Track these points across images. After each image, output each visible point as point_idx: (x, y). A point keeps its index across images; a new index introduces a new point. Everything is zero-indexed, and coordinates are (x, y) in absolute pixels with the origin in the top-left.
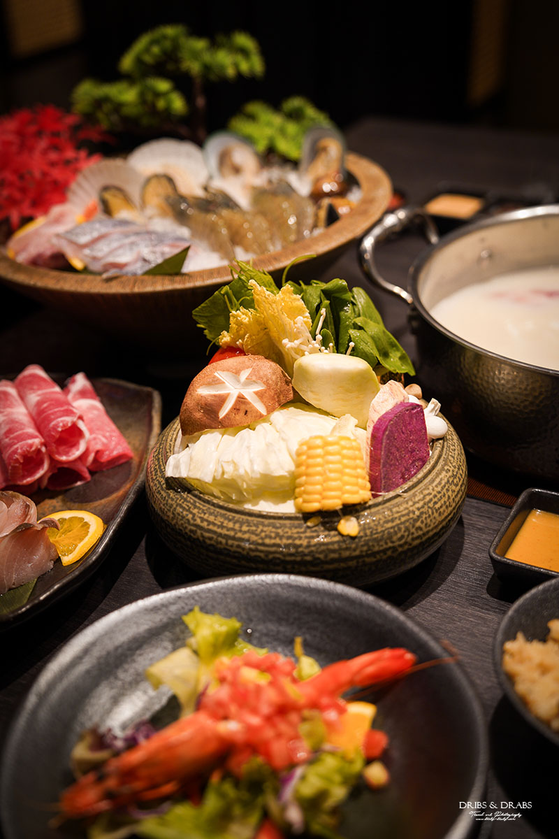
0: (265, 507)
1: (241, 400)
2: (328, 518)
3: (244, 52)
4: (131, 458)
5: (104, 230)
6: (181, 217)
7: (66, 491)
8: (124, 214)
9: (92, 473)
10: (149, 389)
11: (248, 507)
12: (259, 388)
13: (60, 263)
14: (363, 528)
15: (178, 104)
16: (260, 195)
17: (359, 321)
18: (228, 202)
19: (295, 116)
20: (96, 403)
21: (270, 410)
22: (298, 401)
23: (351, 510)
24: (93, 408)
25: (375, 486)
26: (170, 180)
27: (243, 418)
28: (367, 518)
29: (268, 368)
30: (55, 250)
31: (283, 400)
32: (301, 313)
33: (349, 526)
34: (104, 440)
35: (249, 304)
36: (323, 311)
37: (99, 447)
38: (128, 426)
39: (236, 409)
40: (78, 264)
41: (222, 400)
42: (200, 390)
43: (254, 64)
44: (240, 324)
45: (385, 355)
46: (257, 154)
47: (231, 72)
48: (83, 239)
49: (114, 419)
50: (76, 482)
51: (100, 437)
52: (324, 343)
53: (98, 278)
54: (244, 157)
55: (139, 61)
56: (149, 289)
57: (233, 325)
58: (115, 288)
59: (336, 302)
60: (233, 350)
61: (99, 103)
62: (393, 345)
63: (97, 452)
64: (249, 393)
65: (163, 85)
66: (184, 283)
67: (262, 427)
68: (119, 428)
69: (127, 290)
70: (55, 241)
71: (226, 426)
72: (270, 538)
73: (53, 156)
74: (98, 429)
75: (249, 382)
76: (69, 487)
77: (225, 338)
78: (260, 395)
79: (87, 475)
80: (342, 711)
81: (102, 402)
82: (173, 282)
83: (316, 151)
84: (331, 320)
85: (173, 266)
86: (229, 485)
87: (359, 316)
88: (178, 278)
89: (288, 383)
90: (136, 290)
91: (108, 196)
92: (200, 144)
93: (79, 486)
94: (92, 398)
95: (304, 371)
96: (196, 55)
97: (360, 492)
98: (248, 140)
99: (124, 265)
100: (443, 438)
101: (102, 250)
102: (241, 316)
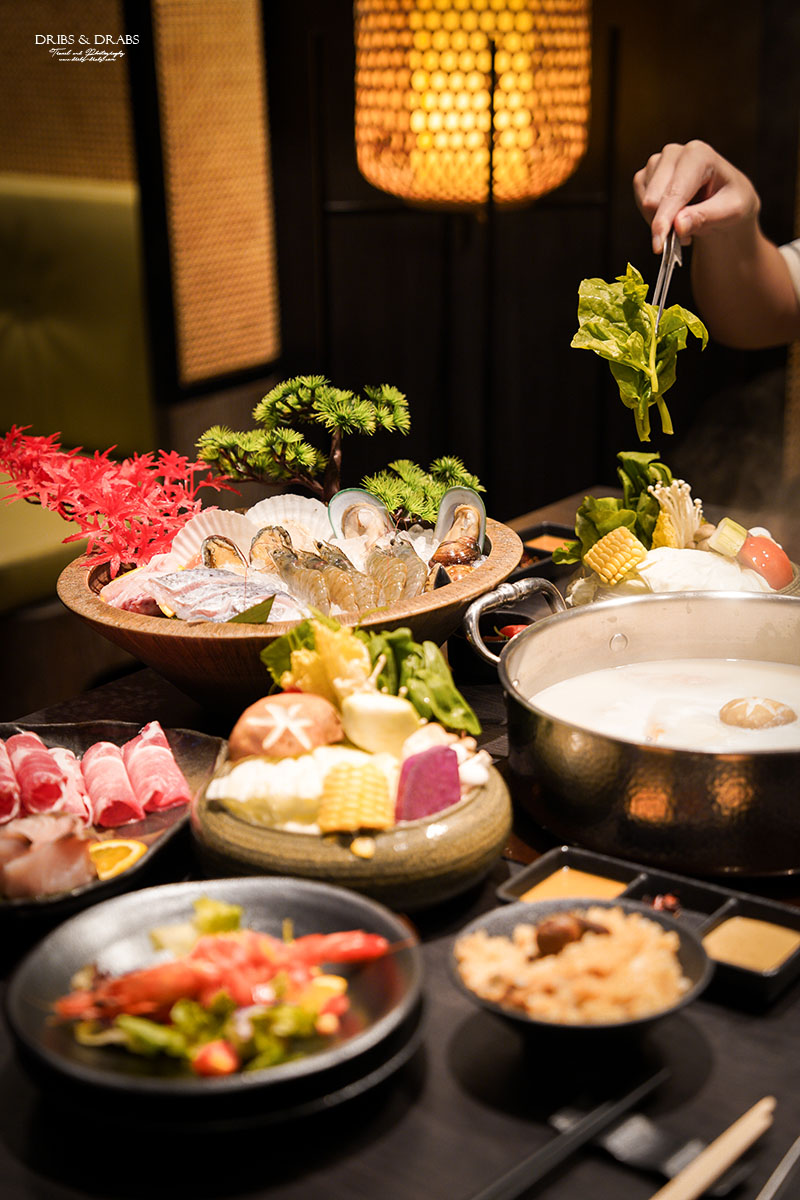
0: (292, 827)
1: (287, 733)
2: (345, 838)
3: (391, 406)
4: (188, 801)
5: (199, 579)
6: (286, 571)
7: (119, 827)
8: (228, 565)
9: (148, 813)
10: (220, 738)
11: (278, 827)
12: (307, 722)
13: (151, 608)
14: (378, 850)
15: (309, 456)
16: (376, 558)
17: (421, 673)
18: (342, 561)
19: (443, 477)
20: (168, 751)
21: (316, 745)
22: (345, 742)
23: (367, 832)
24: (165, 754)
25: (399, 815)
26: (285, 535)
27: (288, 748)
28: (382, 841)
29: (321, 707)
30: (147, 597)
31: (331, 739)
32: (359, 656)
33: (364, 847)
34: (165, 784)
35: (309, 647)
36: (382, 659)
37: (159, 788)
38: (194, 773)
39: (281, 740)
40: (168, 612)
41: (267, 731)
42: (250, 720)
43: (400, 419)
44: (300, 665)
45: (447, 709)
46: (386, 513)
47: (370, 426)
48: (176, 587)
49: (182, 768)
50: (130, 819)
51: (161, 779)
52: (380, 686)
53: (182, 622)
54: (372, 516)
55: (273, 409)
56: (230, 635)
57: (295, 666)
58: (197, 633)
59: (399, 652)
60: (294, 690)
61: (226, 451)
62: (457, 702)
63: (156, 793)
64: (297, 728)
65: (293, 437)
66: (266, 632)
67: (305, 760)
68: (184, 775)
69: (208, 635)
70: (147, 586)
71: (273, 756)
72: (289, 852)
73: (168, 504)
74: (161, 772)
75: (298, 716)
76: (121, 824)
77: (287, 679)
78: (307, 730)
79: (142, 813)
80: (310, 978)
81: (172, 751)
82: (255, 630)
83: (454, 516)
84: (392, 667)
85: (258, 615)
86: (263, 807)
87: (424, 668)
88: (261, 627)
89: (338, 722)
90: (217, 636)
91: (212, 546)
92: (325, 499)
93: (132, 825)
94: (164, 746)
95: (351, 710)
96: (334, 405)
97: (383, 818)
98: (380, 498)
99: (215, 613)
100: (483, 787)
101: (193, 598)
102: (301, 656)
